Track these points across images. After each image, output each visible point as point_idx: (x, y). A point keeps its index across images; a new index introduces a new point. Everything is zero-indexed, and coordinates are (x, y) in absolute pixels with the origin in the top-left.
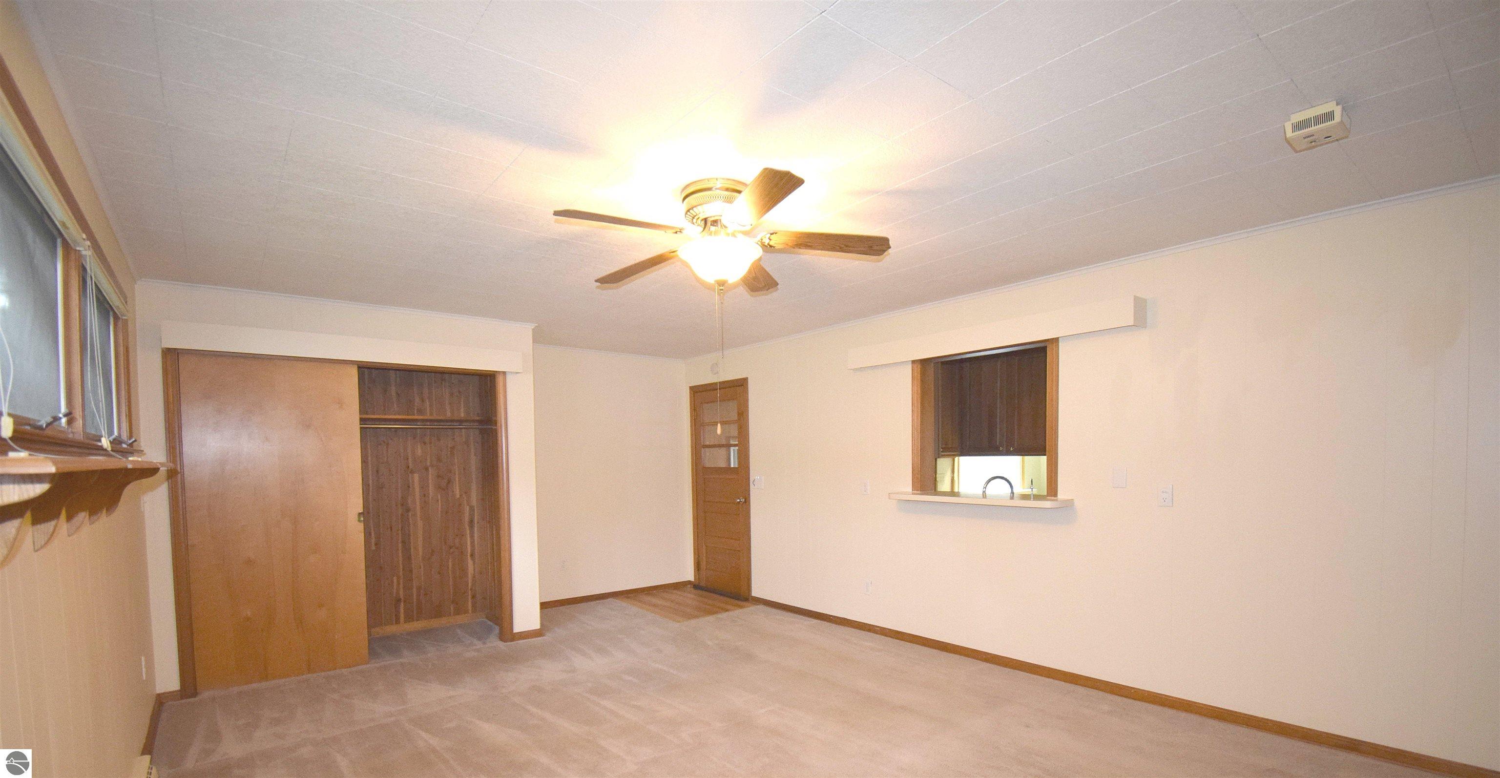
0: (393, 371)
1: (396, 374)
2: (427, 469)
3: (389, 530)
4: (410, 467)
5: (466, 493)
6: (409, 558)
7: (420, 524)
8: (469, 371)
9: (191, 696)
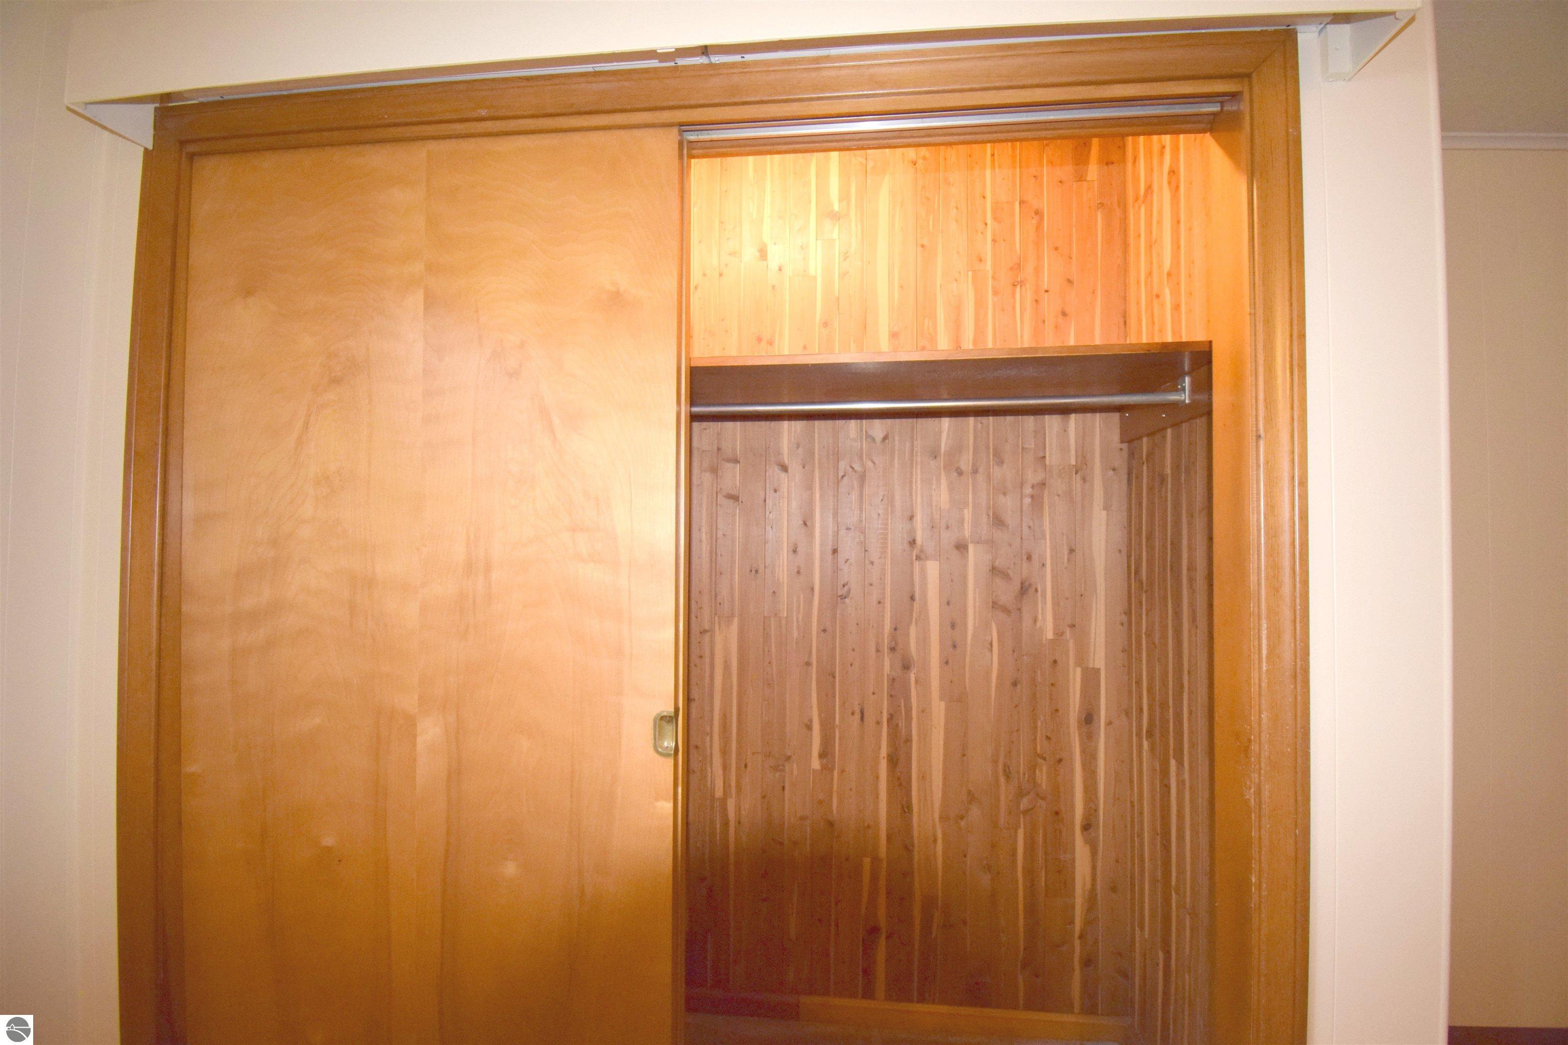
2: (961, 547)
3: (857, 716)
4: (919, 541)
5: (1072, 626)
6: (907, 809)
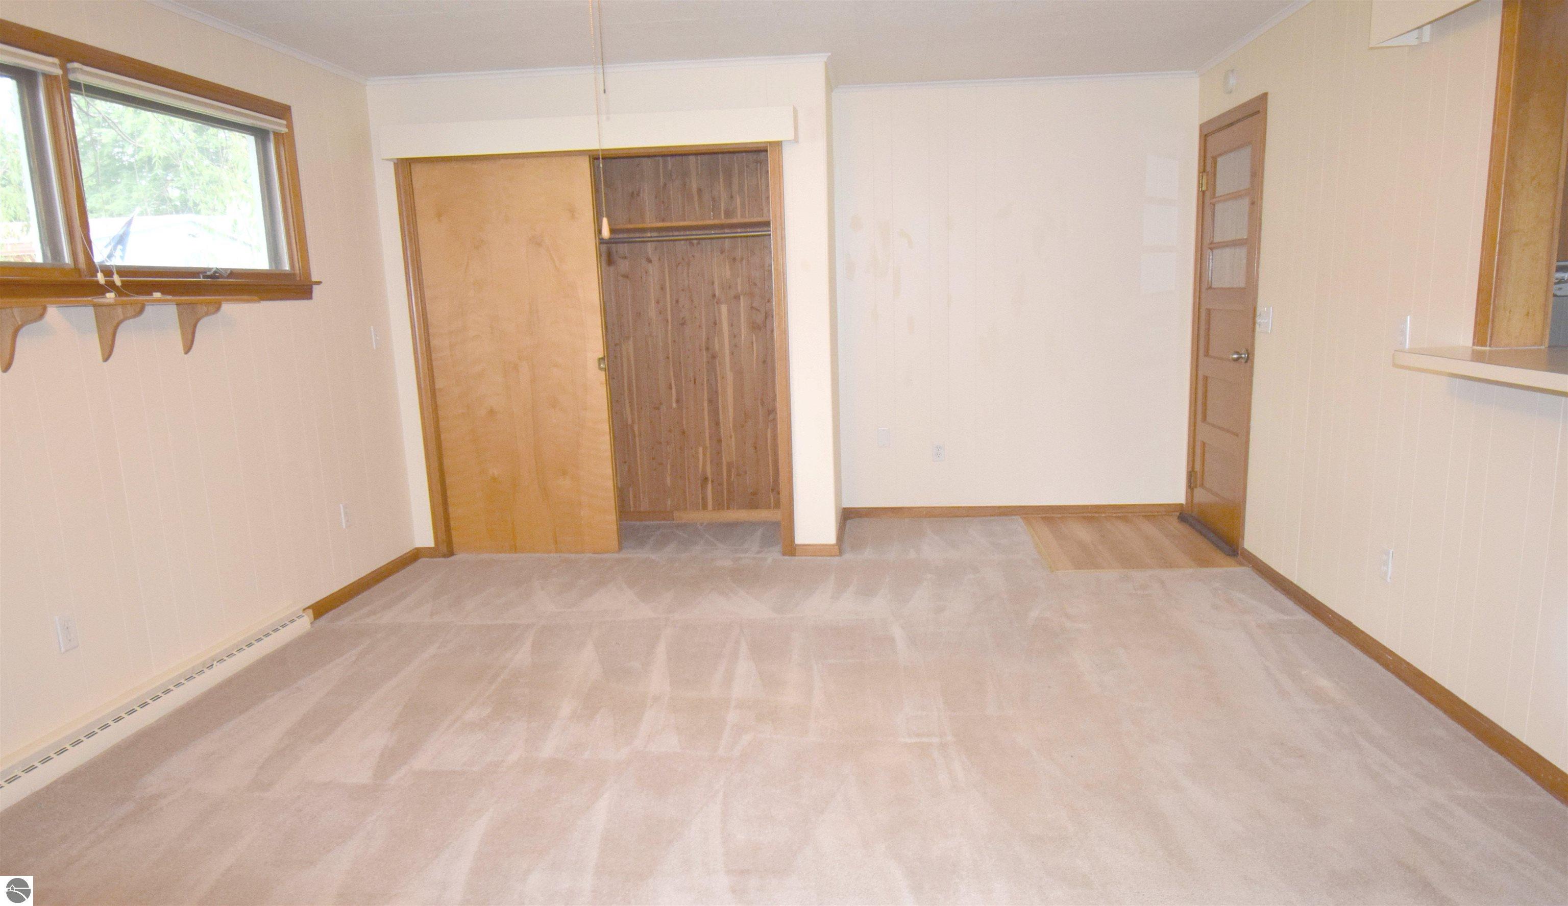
0: (694, 157)
1: (697, 160)
2: (737, 297)
3: (693, 382)
4: (717, 296)
6: (717, 424)
7: (730, 376)
9: (444, 556)
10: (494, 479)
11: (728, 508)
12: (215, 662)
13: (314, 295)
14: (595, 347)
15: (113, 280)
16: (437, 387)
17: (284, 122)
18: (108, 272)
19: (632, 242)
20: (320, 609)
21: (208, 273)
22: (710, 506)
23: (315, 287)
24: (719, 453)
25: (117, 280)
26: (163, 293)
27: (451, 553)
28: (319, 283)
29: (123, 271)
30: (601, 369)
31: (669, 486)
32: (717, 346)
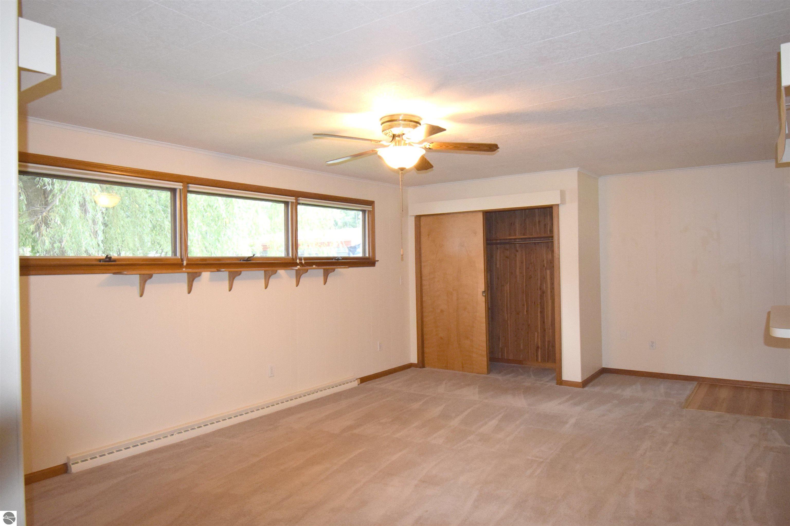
6: (544, 322)
8: (549, 206)
9: (420, 368)
10: (441, 338)
11: (548, 362)
12: (319, 391)
13: (376, 265)
14: (481, 286)
15: (302, 262)
16: (423, 300)
17: (371, 207)
18: (300, 259)
19: (511, 244)
20: (363, 380)
21: (337, 259)
22: (540, 360)
23: (376, 263)
24: (544, 336)
25: (303, 262)
26: (316, 266)
27: (423, 366)
28: (378, 261)
29: (306, 259)
30: (483, 296)
31: (522, 348)
32: (545, 288)
